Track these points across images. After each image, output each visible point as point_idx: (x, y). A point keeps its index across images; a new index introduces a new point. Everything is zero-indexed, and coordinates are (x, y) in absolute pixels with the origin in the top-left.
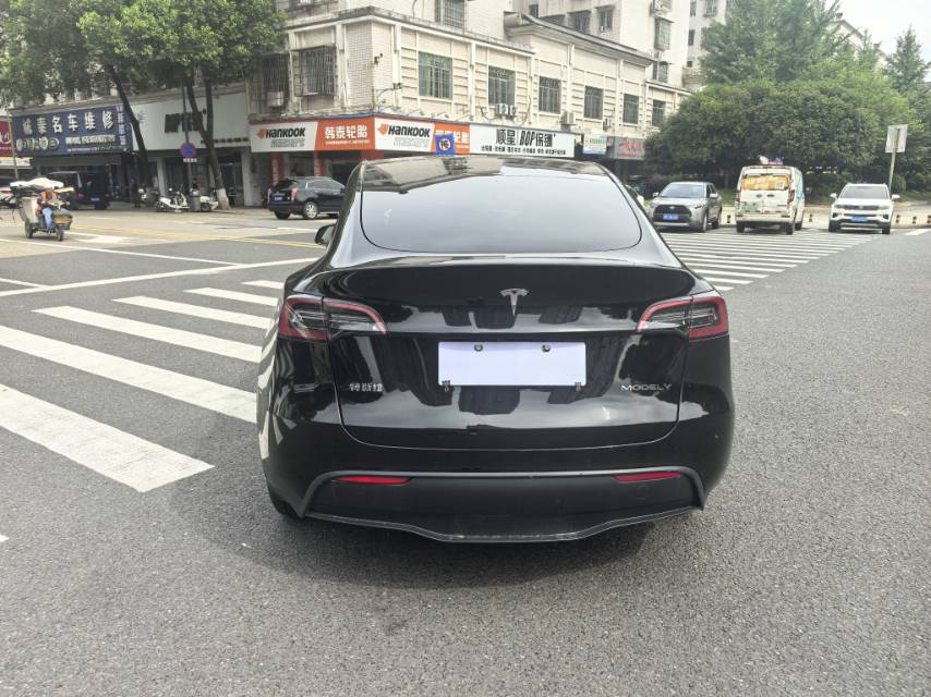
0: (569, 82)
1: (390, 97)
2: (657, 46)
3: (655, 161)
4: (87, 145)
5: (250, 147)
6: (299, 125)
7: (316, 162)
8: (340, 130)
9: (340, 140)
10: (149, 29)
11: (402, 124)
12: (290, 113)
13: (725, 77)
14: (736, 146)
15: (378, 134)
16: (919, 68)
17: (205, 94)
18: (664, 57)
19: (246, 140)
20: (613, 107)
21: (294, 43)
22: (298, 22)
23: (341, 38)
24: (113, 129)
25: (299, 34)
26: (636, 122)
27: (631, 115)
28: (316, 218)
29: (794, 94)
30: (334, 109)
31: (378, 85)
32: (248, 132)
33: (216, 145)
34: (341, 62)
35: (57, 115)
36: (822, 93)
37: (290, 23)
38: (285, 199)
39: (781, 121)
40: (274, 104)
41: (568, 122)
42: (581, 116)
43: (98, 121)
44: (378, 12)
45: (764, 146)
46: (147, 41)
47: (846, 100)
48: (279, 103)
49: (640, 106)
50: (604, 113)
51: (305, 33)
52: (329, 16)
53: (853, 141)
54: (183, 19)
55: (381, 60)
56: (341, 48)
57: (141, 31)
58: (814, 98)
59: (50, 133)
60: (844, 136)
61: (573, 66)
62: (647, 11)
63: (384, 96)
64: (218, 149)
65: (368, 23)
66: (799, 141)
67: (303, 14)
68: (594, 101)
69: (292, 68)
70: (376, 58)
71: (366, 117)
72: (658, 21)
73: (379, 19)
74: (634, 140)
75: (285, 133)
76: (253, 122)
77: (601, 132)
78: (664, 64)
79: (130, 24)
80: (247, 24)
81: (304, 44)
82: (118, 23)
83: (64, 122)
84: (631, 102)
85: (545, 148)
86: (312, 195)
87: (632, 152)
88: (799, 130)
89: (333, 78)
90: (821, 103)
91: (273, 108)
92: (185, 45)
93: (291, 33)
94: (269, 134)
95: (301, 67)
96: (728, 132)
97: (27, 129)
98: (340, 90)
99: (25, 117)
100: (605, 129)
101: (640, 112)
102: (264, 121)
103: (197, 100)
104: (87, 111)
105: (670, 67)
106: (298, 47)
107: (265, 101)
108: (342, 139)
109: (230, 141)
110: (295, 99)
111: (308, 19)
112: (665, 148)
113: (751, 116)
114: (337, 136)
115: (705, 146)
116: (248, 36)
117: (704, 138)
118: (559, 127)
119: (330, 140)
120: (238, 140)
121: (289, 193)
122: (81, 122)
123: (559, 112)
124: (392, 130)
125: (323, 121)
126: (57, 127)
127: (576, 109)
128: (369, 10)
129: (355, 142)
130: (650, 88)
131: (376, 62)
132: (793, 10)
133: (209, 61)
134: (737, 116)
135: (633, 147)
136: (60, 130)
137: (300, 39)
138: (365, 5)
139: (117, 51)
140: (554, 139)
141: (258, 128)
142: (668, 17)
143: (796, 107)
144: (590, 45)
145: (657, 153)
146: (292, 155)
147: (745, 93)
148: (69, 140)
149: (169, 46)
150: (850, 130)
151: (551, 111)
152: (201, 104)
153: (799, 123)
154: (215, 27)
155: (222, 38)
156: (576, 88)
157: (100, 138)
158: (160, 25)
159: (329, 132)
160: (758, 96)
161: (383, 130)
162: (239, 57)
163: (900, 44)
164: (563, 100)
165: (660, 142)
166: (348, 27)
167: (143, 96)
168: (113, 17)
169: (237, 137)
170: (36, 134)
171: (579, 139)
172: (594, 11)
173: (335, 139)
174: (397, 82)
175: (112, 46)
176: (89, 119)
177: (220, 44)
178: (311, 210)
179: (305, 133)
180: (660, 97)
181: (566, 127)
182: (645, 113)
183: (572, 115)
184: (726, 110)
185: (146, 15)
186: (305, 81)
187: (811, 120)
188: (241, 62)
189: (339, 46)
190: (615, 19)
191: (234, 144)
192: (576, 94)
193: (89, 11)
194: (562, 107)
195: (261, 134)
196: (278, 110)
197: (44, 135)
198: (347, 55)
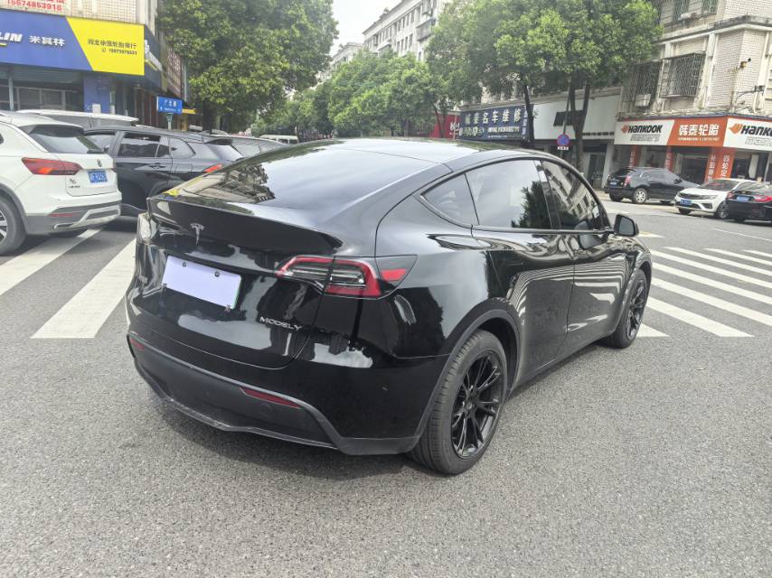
1: (751, 99)
4: (501, 133)
5: (613, 140)
6: (657, 123)
7: (668, 156)
8: (693, 128)
9: (691, 136)
10: (544, 46)
11: (758, 124)
12: (653, 112)
15: (728, 132)
17: (583, 96)
19: (612, 133)
21: (669, 51)
22: (675, 34)
23: (712, 47)
24: (519, 123)
25: (674, 45)
28: (644, 203)
30: (693, 109)
31: (739, 88)
32: (615, 128)
33: (585, 137)
34: (708, 68)
35: (487, 111)
37: (669, 35)
38: (619, 184)
40: (640, 104)
43: (511, 116)
44: (752, 20)
46: (541, 55)
48: (645, 103)
51: (681, 43)
52: (704, 27)
54: (574, 36)
55: (747, 65)
56: (710, 55)
57: (537, 47)
59: (480, 124)
63: (744, 98)
64: (584, 141)
65: (742, 30)
67: (682, 27)
69: (663, 74)
70: (742, 63)
71: (720, 118)
73: (752, 26)
75: (644, 129)
76: (621, 119)
79: (530, 43)
80: (627, 37)
81: (678, 52)
82: (522, 42)
83: (490, 117)
86: (645, 183)
89: (696, 82)
91: (639, 107)
92: (570, 57)
93: (668, 44)
94: (631, 130)
95: (671, 72)
97: (468, 121)
98: (702, 92)
99: (467, 113)
102: (631, 119)
103: (576, 102)
104: (505, 108)
106: (672, 55)
107: (634, 102)
108: (693, 136)
109: (599, 134)
110: (659, 100)
111: (685, 31)
114: (689, 133)
116: (626, 48)
119: (683, 136)
120: (606, 134)
121: (623, 180)
122: (500, 117)
124: (746, 130)
125: (679, 120)
126: (486, 120)
128: (745, 19)
129: (705, 139)
131: (742, 67)
133: (588, 70)
136: (487, 122)
137: (675, 49)
138: (741, 15)
139: (518, 63)
141: (622, 125)
146: (650, 148)
148: (490, 130)
149: (557, 58)
152: (579, 106)
154: (598, 42)
155: (602, 51)
157: (510, 129)
158: (554, 42)
159: (683, 129)
161: (735, 129)
162: (616, 66)
166: (721, 35)
167: (544, 97)
168: (520, 38)
169: (605, 131)
170: (472, 125)
173: (687, 136)
174: (758, 85)
175: (515, 60)
176: (506, 114)
177: (601, 55)
178: (640, 196)
179: (662, 129)
185: (544, 35)
186: (672, 84)
188: (617, 70)
189: (709, 54)
191: (602, 137)
193: (505, 34)
195: (624, 130)
196: (643, 109)
197: (476, 125)
198: (714, 61)
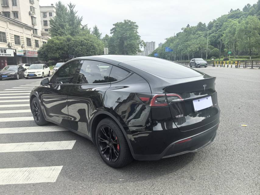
0: (9, 33)
2: (33, 24)
3: (42, 57)
13: (57, 34)
14: (66, 53)
16: (99, 35)
18: (36, 27)
20: (24, 41)
26: (31, 46)
27: (29, 44)
29: (78, 40)
36: (85, 39)
39: (77, 47)
41: (10, 46)
42: (14, 44)
45: (73, 53)
47: (91, 42)
49: (31, 41)
50: (21, 43)
53: (94, 52)
58: (83, 41)
60: (92, 50)
61: (9, 28)
62: (28, 14)
66: (82, 52)
68: (17, 40)
72: (32, 17)
74: (32, 51)
77: (21, 49)
78: (36, 29)
84: (28, 40)
85: (4, 54)
87: (31, 55)
88: (81, 49)
90: (85, 42)
96: (63, 49)
100: (22, 48)
101: (32, 43)
105: (38, 31)
112: (44, 53)
113: (68, 45)
115: (57, 53)
117: (56, 51)
118: (7, 47)
123: (7, 42)
127: (12, 41)
130: (33, 36)
132: (72, 18)
134: (65, 45)
135: (31, 53)
140: (7, 51)
142: (35, 16)
143: (79, 43)
144: (13, 22)
145: (42, 55)
147: (65, 39)
150: (93, 49)
151: (4, 42)
153: (81, 47)
156: (11, 35)
160: (69, 40)
163: (94, 29)
164: (7, 39)
165: (42, 52)
171: (15, 51)
172: (11, 12)
180: (37, 39)
181: (10, 47)
182: (33, 43)
183: (11, 43)
184: (61, 43)
187: (84, 46)
190: (19, 15)
192: (11, 37)
194: (8, 41)
